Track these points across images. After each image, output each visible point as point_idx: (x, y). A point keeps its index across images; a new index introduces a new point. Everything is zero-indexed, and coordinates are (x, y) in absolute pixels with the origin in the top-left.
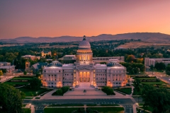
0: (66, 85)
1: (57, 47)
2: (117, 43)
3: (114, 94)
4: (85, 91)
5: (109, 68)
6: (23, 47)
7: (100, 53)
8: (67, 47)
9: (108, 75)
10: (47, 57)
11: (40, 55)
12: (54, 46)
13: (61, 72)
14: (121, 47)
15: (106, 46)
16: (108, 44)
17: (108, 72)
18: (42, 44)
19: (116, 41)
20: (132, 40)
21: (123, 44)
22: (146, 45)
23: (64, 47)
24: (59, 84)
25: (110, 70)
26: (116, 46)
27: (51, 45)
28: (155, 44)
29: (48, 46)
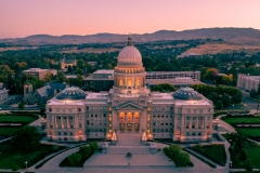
0: (93, 135)
1: (90, 51)
2: (184, 45)
3: (191, 165)
4: (129, 155)
5: (179, 103)
6: (36, 51)
7: (157, 63)
8: (105, 51)
9: (176, 117)
10: (70, 70)
11: (58, 67)
12: (85, 51)
13: (83, 111)
14: (192, 52)
15: (167, 49)
16: (170, 47)
17: (176, 111)
18: (67, 46)
19: (183, 42)
20: (208, 40)
21: (195, 46)
22: (232, 48)
23: (100, 52)
24: (79, 136)
25: (181, 108)
26: (184, 50)
27: (80, 47)
28: (246, 48)
29: (75, 50)
